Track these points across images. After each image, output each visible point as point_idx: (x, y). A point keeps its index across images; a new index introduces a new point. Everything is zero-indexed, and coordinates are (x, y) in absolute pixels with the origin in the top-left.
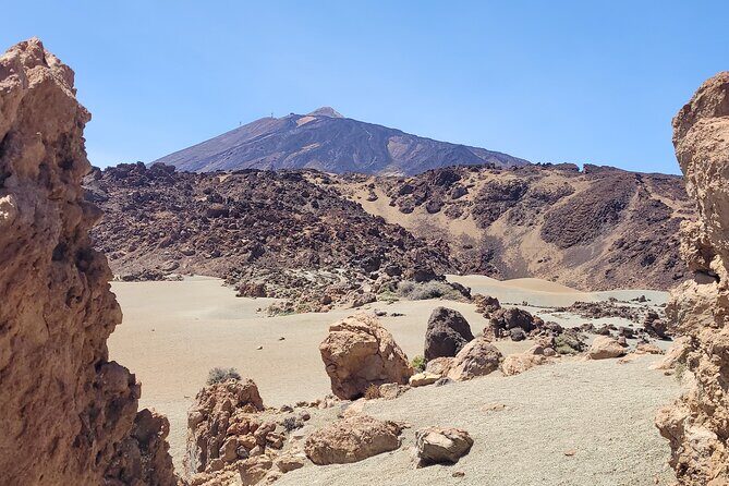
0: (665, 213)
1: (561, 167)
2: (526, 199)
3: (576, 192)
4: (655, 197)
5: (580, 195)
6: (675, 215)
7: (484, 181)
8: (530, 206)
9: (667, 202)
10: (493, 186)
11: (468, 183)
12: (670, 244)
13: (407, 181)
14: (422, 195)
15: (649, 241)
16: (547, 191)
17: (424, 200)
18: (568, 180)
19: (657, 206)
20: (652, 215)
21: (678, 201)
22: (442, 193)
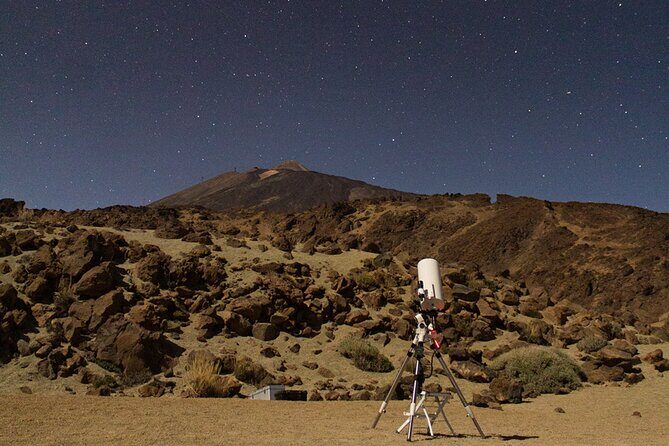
0: (568, 240)
1: (471, 197)
2: (420, 232)
3: (478, 222)
4: (562, 224)
5: (480, 225)
6: (580, 242)
7: (382, 213)
8: (425, 238)
9: (574, 229)
10: (387, 217)
11: (363, 215)
12: (566, 274)
13: (296, 215)
14: (310, 230)
15: (544, 272)
16: (445, 221)
17: (312, 234)
18: (472, 210)
19: (561, 233)
20: (554, 244)
21: (587, 229)
22: (333, 226)
